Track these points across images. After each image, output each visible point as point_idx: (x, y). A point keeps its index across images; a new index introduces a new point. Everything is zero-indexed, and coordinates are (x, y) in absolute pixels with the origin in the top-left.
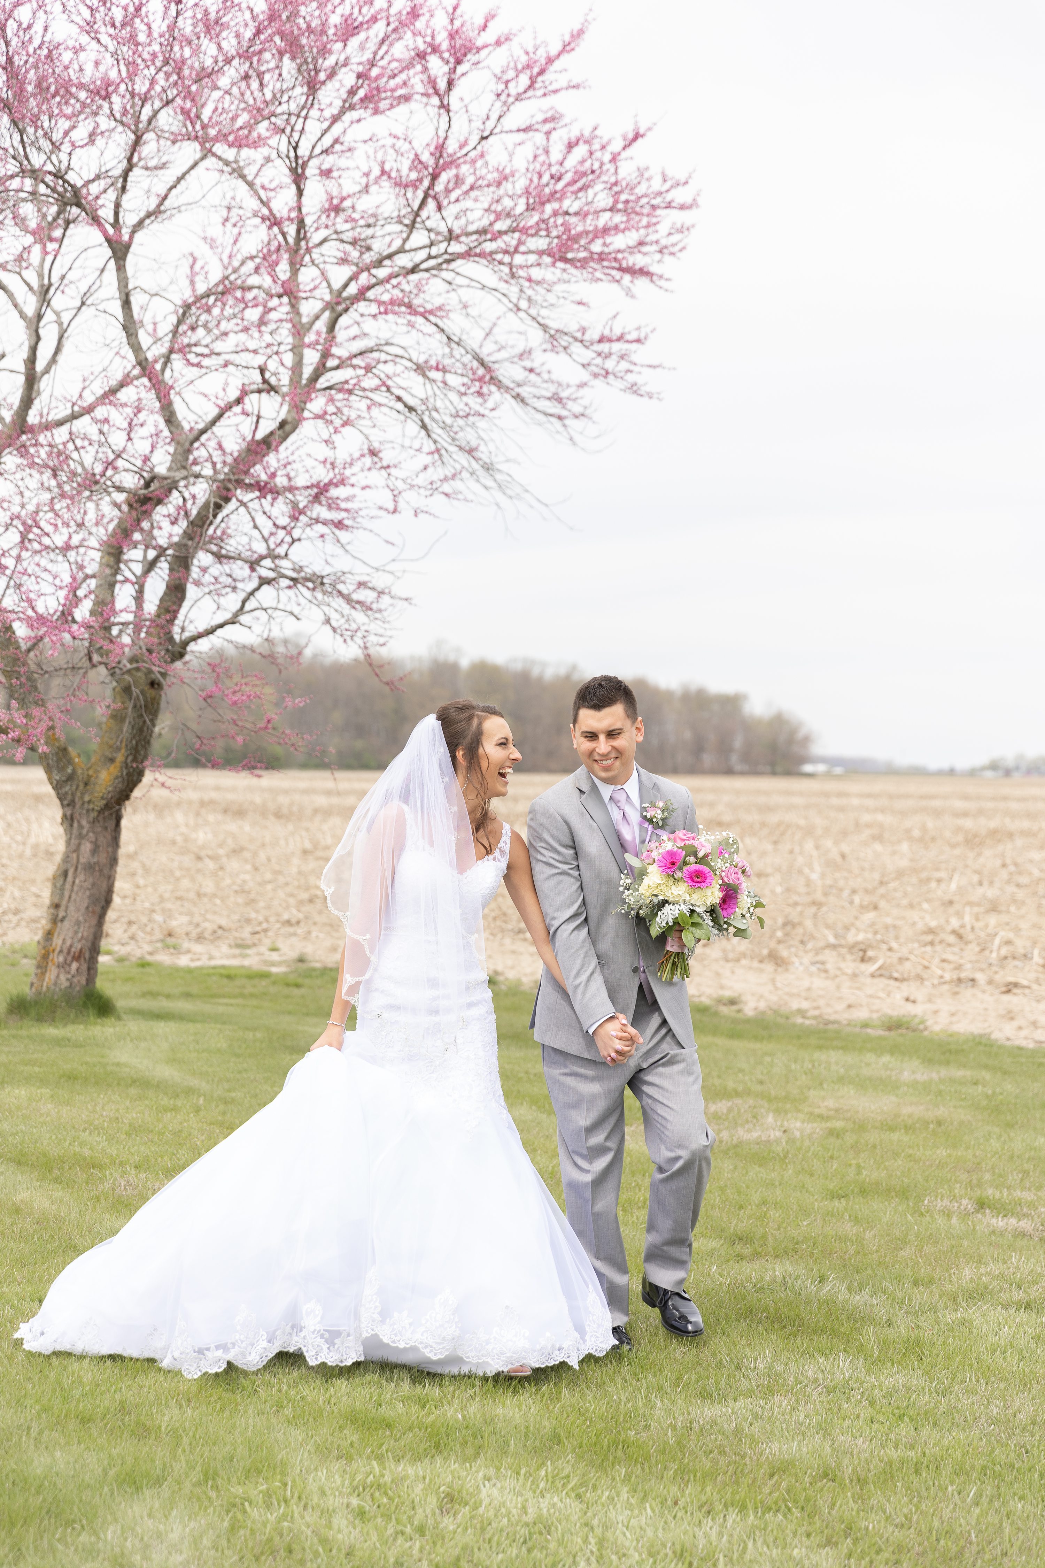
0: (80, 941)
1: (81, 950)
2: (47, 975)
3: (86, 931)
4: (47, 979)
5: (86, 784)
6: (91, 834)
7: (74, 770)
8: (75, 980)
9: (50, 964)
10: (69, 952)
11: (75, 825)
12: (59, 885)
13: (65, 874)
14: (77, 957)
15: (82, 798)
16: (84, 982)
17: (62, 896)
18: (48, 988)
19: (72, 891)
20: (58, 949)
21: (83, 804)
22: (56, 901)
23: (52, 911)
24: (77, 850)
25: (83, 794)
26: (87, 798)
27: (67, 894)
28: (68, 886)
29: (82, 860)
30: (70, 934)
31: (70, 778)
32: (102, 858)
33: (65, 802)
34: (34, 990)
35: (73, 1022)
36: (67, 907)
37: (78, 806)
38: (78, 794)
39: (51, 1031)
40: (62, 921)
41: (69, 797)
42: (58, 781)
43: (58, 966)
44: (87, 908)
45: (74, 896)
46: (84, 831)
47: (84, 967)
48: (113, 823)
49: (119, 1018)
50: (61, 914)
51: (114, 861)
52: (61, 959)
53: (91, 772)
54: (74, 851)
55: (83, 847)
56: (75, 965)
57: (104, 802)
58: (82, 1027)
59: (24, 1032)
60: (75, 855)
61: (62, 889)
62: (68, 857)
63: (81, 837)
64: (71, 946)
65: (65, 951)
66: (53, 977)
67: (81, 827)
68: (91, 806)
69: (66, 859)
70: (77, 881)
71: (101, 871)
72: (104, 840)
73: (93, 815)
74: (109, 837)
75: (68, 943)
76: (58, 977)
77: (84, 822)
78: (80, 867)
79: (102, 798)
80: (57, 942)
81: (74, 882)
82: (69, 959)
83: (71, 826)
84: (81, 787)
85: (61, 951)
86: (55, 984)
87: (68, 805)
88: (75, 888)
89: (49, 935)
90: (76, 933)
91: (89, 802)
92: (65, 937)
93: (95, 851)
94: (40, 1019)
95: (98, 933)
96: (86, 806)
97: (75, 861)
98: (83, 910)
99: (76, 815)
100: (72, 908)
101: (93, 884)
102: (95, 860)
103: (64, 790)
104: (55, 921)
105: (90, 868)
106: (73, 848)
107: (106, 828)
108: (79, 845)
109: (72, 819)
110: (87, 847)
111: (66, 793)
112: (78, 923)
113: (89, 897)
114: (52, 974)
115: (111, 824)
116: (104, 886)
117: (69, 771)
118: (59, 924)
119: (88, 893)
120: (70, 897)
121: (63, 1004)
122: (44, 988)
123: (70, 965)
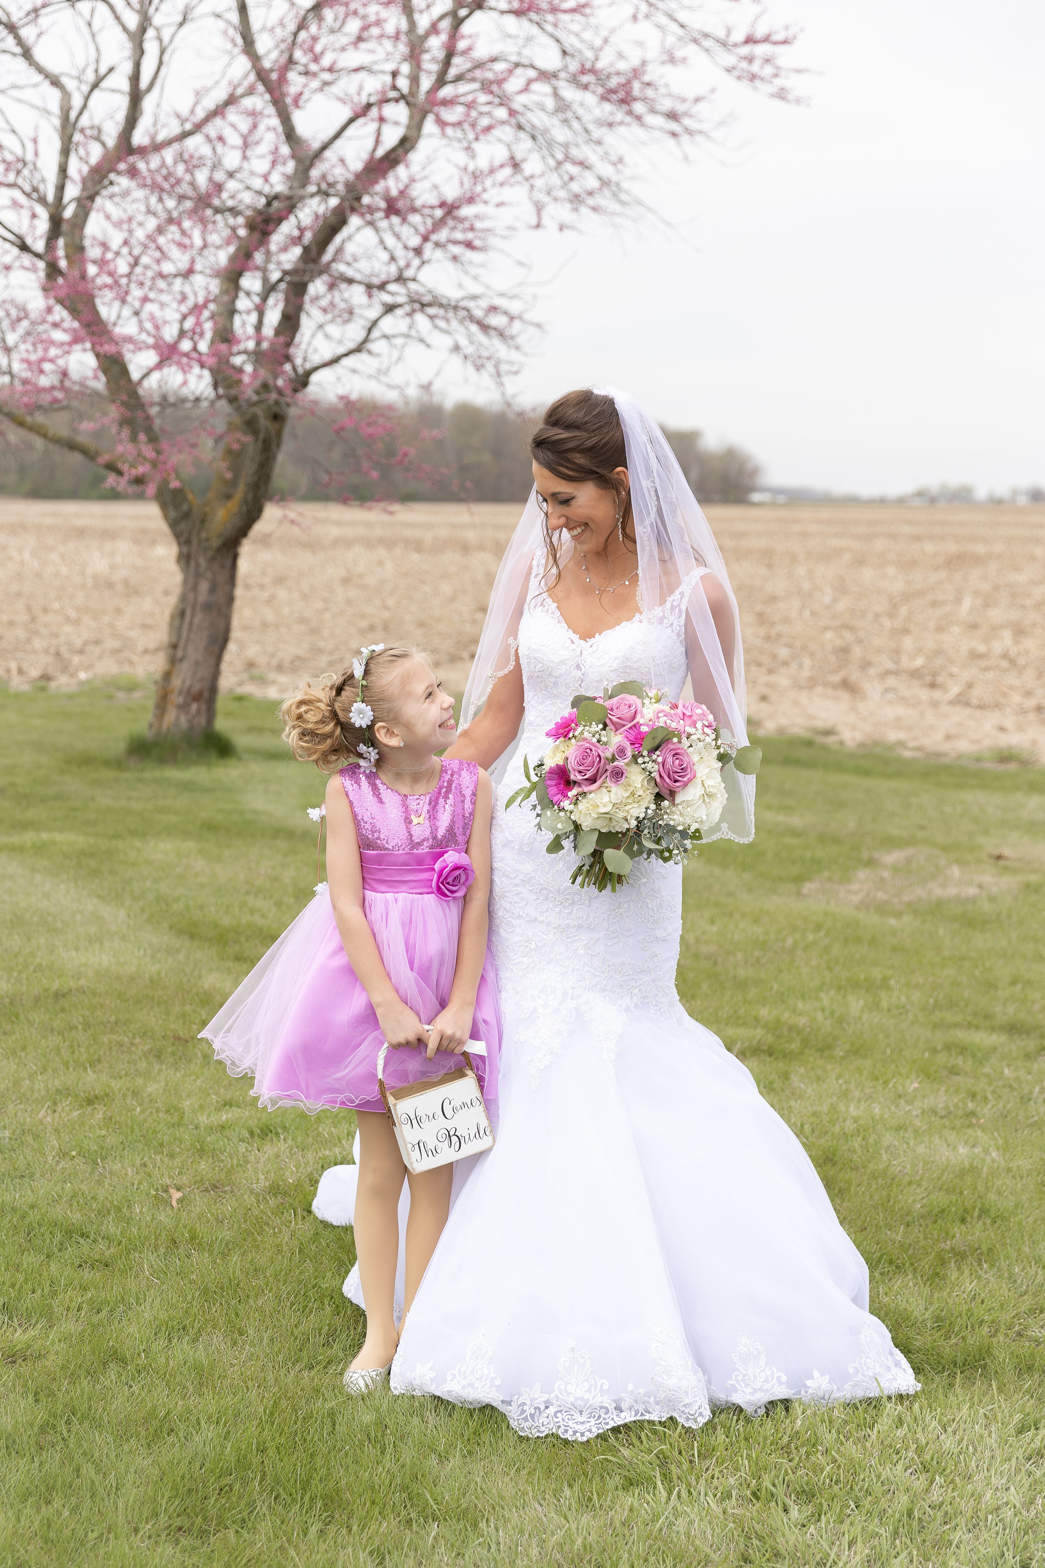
0: (199, 681)
1: (200, 691)
2: (167, 716)
3: (205, 672)
4: (166, 720)
5: (202, 522)
6: (208, 573)
7: (190, 508)
8: (195, 721)
9: (169, 705)
10: (188, 693)
11: (194, 563)
12: (176, 625)
13: (183, 614)
14: (197, 698)
15: (198, 535)
16: (203, 723)
17: (179, 636)
18: (168, 729)
19: (190, 631)
20: (177, 690)
21: (200, 542)
22: (174, 641)
23: (170, 651)
24: (195, 588)
25: (199, 532)
26: (204, 536)
27: (184, 633)
28: (186, 626)
29: (200, 599)
30: (189, 675)
31: (186, 515)
32: (222, 595)
33: (182, 540)
34: (153, 731)
35: (196, 765)
36: (185, 648)
37: (194, 544)
38: (195, 532)
39: (173, 773)
40: (181, 661)
41: (186, 535)
42: (173, 519)
43: (178, 707)
44: (206, 648)
45: (192, 636)
46: (202, 570)
47: (204, 707)
48: (231, 559)
49: (239, 759)
50: (180, 654)
51: (231, 600)
52: (181, 700)
53: (207, 509)
54: (192, 590)
55: (200, 586)
56: (194, 707)
57: (222, 540)
58: (205, 769)
59: (147, 775)
60: (192, 595)
61: (180, 628)
62: (185, 596)
63: (198, 575)
64: (190, 687)
65: (185, 691)
66: (173, 718)
67: (198, 565)
68: (209, 544)
69: (183, 598)
70: (195, 621)
71: (220, 610)
72: (221, 579)
73: (210, 553)
74: (226, 576)
75: (188, 683)
76: (177, 718)
77: (201, 561)
78: (197, 607)
79: (220, 536)
80: (176, 683)
81: (192, 623)
82: (189, 699)
83: (188, 564)
84: (198, 524)
85: (180, 692)
86: (175, 725)
87: (185, 543)
88: (194, 628)
89: (167, 675)
90: (195, 673)
91: (206, 540)
92: (184, 677)
93: (213, 591)
94: (162, 761)
95: (216, 674)
96: (203, 544)
97: (192, 601)
98: (202, 650)
99: (193, 553)
100: (190, 648)
101: (212, 624)
102: (213, 599)
103: (180, 528)
104: (173, 661)
105: (208, 607)
106: (190, 586)
107: (223, 567)
108: (197, 584)
109: (188, 557)
110: (204, 586)
111: (183, 531)
112: (197, 663)
113: (208, 637)
114: (171, 715)
115: (228, 562)
116: (224, 625)
117: (185, 508)
118: (178, 665)
119: (206, 632)
120: (188, 637)
121: (185, 746)
122: (164, 730)
123: (189, 706)
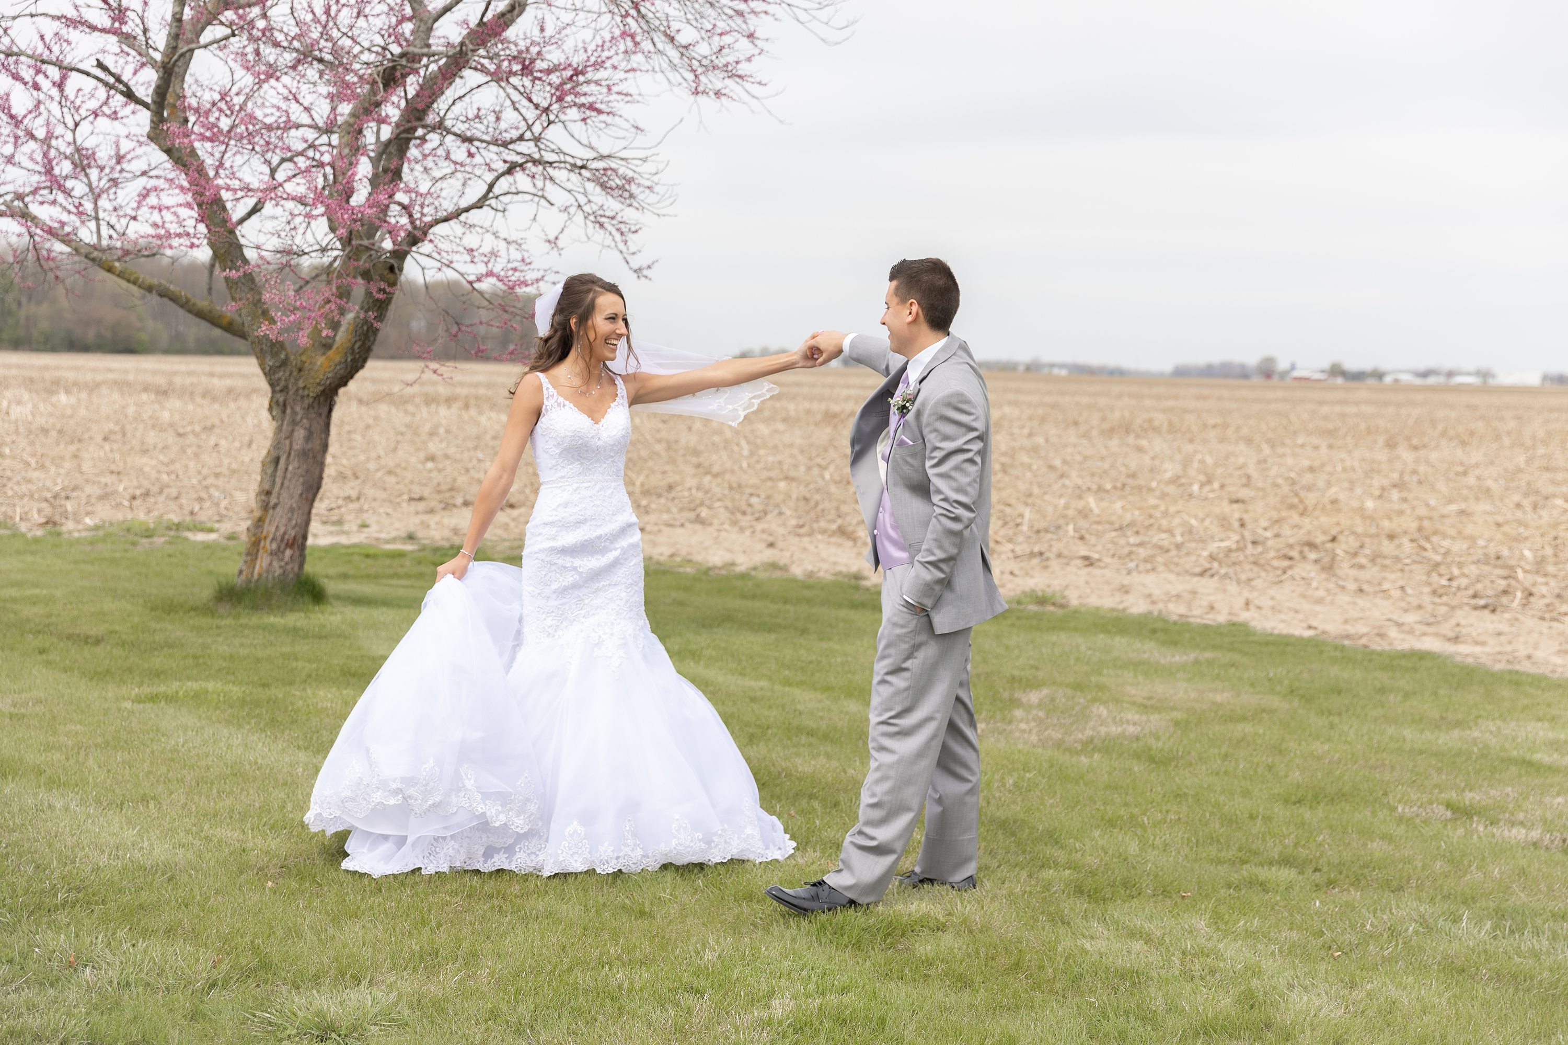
0: (293, 528)
1: (295, 538)
2: (258, 562)
3: (297, 519)
4: (257, 567)
5: (300, 370)
6: (305, 421)
7: (286, 355)
8: (289, 567)
9: (261, 551)
10: (282, 540)
11: (288, 411)
12: (269, 471)
13: (277, 461)
14: (291, 545)
15: (296, 383)
16: (296, 569)
17: (273, 483)
18: (260, 575)
19: (284, 477)
20: (271, 536)
21: (297, 390)
22: (267, 486)
23: (263, 497)
24: (290, 436)
25: (297, 380)
26: (301, 384)
27: (278, 481)
28: (280, 473)
29: (297, 446)
30: (284, 521)
31: (284, 363)
32: (316, 444)
33: (278, 388)
34: (243, 577)
35: (291, 610)
36: (279, 494)
37: (291, 393)
38: (292, 380)
40: (275, 506)
41: (283, 383)
42: (271, 367)
43: (271, 554)
44: (301, 495)
45: (286, 483)
46: (299, 417)
47: (297, 553)
48: (326, 409)
50: (273, 500)
51: (325, 447)
52: (274, 546)
53: (304, 359)
54: (286, 438)
55: (296, 434)
56: (288, 552)
57: (321, 388)
58: (302, 615)
59: (243, 621)
60: (287, 442)
61: (274, 475)
62: (279, 443)
63: (294, 423)
64: (285, 533)
65: (279, 538)
66: (265, 565)
67: (294, 413)
68: (306, 392)
69: (277, 445)
70: (290, 468)
71: (314, 457)
72: (317, 427)
73: (307, 402)
74: (322, 423)
75: (282, 530)
76: (270, 564)
77: (298, 409)
78: (293, 453)
79: (319, 384)
80: (269, 529)
81: (286, 469)
82: (283, 546)
83: (284, 412)
84: (295, 373)
85: (273, 539)
86: (268, 571)
87: (281, 391)
88: (289, 475)
89: (260, 522)
90: (290, 520)
91: (304, 388)
92: (278, 523)
93: (308, 438)
94: (255, 608)
95: (306, 520)
96: (301, 392)
97: (287, 448)
98: (296, 497)
99: (290, 401)
100: (285, 494)
101: (307, 471)
102: (309, 446)
103: (277, 376)
104: (266, 507)
105: (303, 455)
106: (284, 436)
107: (320, 415)
108: (293, 431)
109: (285, 405)
110: (300, 434)
111: (279, 379)
112: (292, 510)
113: (303, 484)
114: (263, 562)
115: (325, 410)
116: (317, 473)
117: (283, 356)
118: (271, 511)
119: (301, 480)
120: (282, 484)
121: (279, 592)
122: (256, 576)
123: (283, 552)
